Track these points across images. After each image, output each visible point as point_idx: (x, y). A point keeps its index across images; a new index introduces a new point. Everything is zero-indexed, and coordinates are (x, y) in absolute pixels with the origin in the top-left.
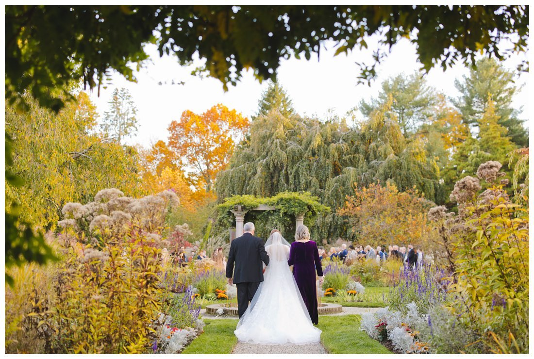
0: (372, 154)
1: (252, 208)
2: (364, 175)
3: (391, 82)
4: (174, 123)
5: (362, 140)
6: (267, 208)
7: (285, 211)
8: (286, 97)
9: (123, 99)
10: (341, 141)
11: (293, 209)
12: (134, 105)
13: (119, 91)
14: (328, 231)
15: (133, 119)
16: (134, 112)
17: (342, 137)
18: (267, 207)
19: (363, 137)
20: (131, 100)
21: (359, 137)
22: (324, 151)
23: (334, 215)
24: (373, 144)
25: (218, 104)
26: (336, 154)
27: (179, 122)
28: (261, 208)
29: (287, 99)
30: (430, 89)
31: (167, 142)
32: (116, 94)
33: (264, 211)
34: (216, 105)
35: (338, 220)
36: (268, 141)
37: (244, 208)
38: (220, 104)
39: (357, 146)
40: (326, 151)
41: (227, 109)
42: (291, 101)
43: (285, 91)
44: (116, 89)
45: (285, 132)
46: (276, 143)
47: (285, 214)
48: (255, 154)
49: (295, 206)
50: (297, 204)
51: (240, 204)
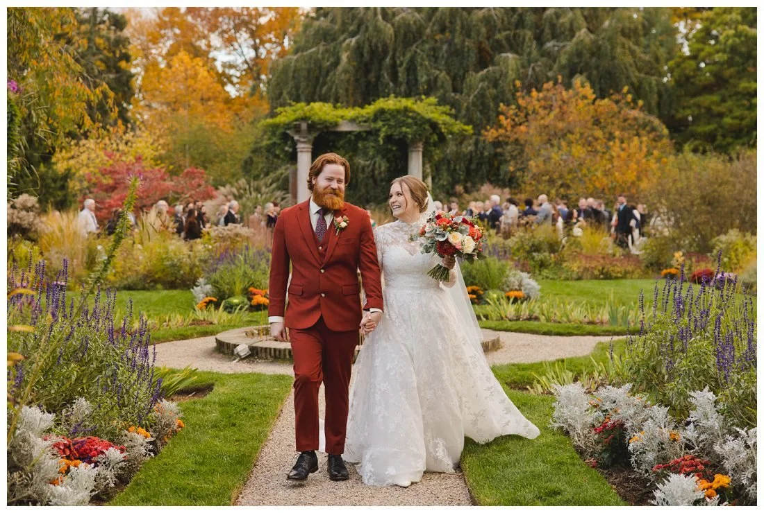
0: (547, 30)
1: (327, 127)
2: (533, 69)
6: (356, 128)
7: (389, 133)
11: (404, 129)
14: (467, 168)
18: (355, 125)
23: (477, 139)
26: (484, 30)
28: (345, 127)
33: (350, 133)
35: (484, 148)
37: (312, 127)
47: (389, 138)
48: (337, 27)
49: (407, 124)
50: (410, 121)
51: (304, 119)
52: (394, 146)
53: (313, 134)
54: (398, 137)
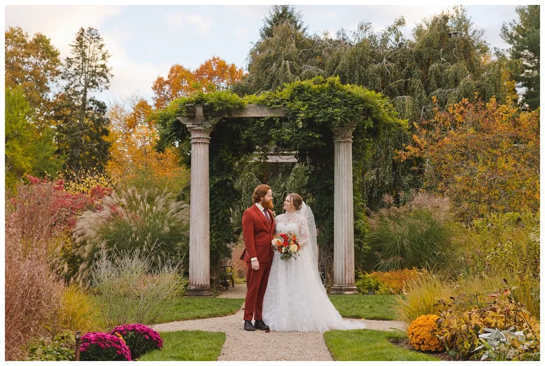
0: (433, 81)
1: (229, 111)
2: (425, 110)
3: (425, 28)
4: (160, 80)
5: (416, 60)
6: (266, 114)
8: (298, 25)
9: (91, 43)
10: (385, 60)
11: (330, 110)
12: (104, 49)
13: (86, 32)
14: (369, 196)
15: (103, 66)
16: (104, 57)
17: (385, 56)
19: (418, 56)
20: (100, 43)
21: (412, 56)
22: (360, 75)
23: (378, 170)
24: (434, 66)
25: (214, 58)
26: (379, 79)
27: (166, 79)
28: (252, 113)
29: (300, 27)
30: (476, 33)
31: (151, 103)
32: (82, 34)
33: (258, 118)
34: (211, 59)
35: (384, 178)
36: (272, 66)
38: (216, 57)
39: (409, 69)
40: (363, 75)
41: (225, 62)
42: (305, 29)
43: (297, 16)
44: (82, 29)
45: (298, 52)
46: (285, 66)
48: (252, 84)
49: (334, 104)
50: (338, 100)
51: (200, 101)
52: (317, 133)
53: (212, 120)
54: (323, 120)
